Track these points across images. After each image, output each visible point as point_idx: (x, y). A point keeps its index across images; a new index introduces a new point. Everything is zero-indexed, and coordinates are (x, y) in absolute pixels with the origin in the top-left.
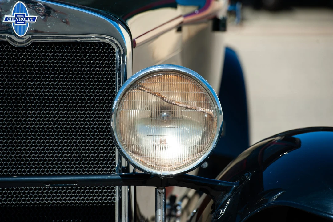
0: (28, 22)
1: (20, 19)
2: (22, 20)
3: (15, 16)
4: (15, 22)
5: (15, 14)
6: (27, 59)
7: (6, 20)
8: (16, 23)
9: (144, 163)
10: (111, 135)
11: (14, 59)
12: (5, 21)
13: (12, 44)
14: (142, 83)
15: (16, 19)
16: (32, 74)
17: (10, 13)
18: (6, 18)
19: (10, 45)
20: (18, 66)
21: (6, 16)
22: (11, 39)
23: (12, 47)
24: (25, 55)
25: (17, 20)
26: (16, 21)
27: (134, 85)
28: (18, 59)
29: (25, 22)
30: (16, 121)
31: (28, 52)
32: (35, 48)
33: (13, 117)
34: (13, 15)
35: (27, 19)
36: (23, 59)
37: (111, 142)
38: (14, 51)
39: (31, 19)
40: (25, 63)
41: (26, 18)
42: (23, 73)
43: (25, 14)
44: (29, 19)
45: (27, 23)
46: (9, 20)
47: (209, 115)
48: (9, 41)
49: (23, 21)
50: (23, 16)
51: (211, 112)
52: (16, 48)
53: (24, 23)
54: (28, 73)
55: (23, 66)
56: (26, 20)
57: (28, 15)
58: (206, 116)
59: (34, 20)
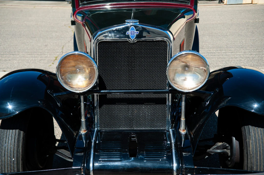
0: (135, 34)
5: (131, 31)
6: (135, 47)
7: (127, 33)
8: (131, 35)
9: (178, 87)
10: (165, 74)
11: (130, 47)
13: (130, 42)
14: (178, 58)
16: (137, 52)
17: (129, 31)
18: (128, 33)
19: (129, 42)
20: (132, 50)
21: (127, 32)
22: (129, 40)
23: (130, 43)
24: (134, 46)
26: (131, 34)
27: (175, 59)
28: (132, 47)
30: (131, 69)
31: (135, 45)
32: (138, 43)
33: (130, 68)
35: (135, 33)
36: (134, 47)
37: (165, 76)
38: (130, 45)
40: (134, 48)
42: (134, 52)
43: (134, 31)
47: (205, 70)
48: (129, 41)
51: (205, 69)
52: (131, 43)
53: (134, 34)
54: (135, 52)
55: (134, 50)
58: (203, 70)
59: (137, 33)
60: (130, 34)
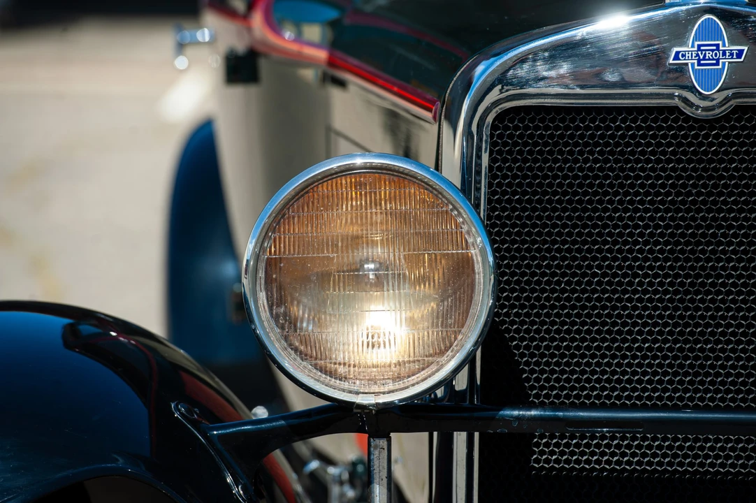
1: (707, 55)
2: (712, 56)
3: (696, 49)
4: (696, 61)
5: (696, 43)
6: (721, 144)
7: (676, 57)
8: (699, 64)
11: (690, 145)
12: (674, 60)
13: (688, 111)
15: (698, 55)
16: (732, 177)
18: (677, 53)
19: (683, 113)
20: (700, 161)
21: (676, 49)
22: (685, 100)
23: (688, 118)
24: (716, 136)
25: (701, 57)
26: (699, 60)
28: (701, 144)
29: (718, 60)
30: (692, 285)
31: (723, 128)
32: (739, 120)
33: (687, 276)
34: (693, 46)
35: (724, 54)
36: (711, 145)
38: (691, 128)
39: (732, 54)
40: (715, 153)
41: (721, 52)
42: (710, 178)
43: (720, 43)
44: (728, 54)
45: (724, 63)
46: (682, 57)
48: (681, 105)
49: (713, 59)
50: (715, 48)
52: (696, 120)
53: (717, 64)
54: (722, 177)
55: (711, 161)
56: (721, 57)
57: (727, 45)
59: (739, 56)
60: (692, 62)
